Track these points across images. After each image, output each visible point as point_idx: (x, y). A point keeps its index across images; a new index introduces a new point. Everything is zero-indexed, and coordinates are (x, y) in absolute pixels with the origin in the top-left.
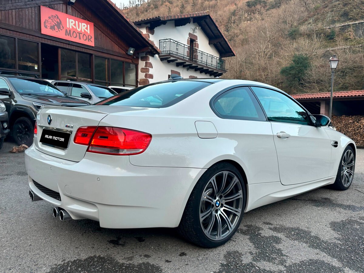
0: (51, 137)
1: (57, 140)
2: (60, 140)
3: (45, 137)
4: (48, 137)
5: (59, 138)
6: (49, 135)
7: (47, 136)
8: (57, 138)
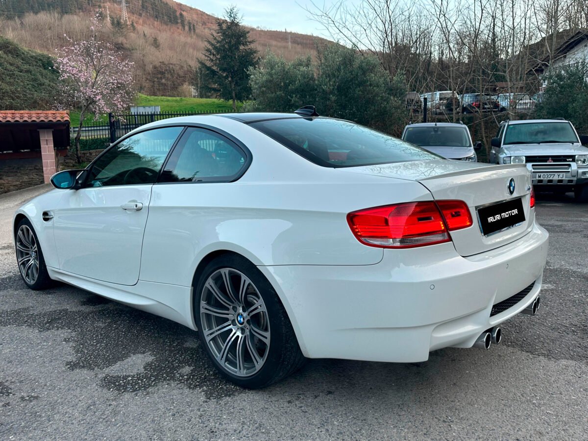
0: (498, 217)
1: (508, 216)
2: (513, 214)
3: (489, 221)
4: (494, 219)
5: (510, 212)
6: (493, 215)
7: (491, 219)
8: (507, 213)
